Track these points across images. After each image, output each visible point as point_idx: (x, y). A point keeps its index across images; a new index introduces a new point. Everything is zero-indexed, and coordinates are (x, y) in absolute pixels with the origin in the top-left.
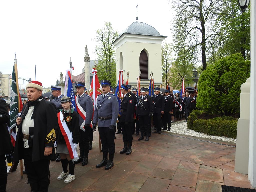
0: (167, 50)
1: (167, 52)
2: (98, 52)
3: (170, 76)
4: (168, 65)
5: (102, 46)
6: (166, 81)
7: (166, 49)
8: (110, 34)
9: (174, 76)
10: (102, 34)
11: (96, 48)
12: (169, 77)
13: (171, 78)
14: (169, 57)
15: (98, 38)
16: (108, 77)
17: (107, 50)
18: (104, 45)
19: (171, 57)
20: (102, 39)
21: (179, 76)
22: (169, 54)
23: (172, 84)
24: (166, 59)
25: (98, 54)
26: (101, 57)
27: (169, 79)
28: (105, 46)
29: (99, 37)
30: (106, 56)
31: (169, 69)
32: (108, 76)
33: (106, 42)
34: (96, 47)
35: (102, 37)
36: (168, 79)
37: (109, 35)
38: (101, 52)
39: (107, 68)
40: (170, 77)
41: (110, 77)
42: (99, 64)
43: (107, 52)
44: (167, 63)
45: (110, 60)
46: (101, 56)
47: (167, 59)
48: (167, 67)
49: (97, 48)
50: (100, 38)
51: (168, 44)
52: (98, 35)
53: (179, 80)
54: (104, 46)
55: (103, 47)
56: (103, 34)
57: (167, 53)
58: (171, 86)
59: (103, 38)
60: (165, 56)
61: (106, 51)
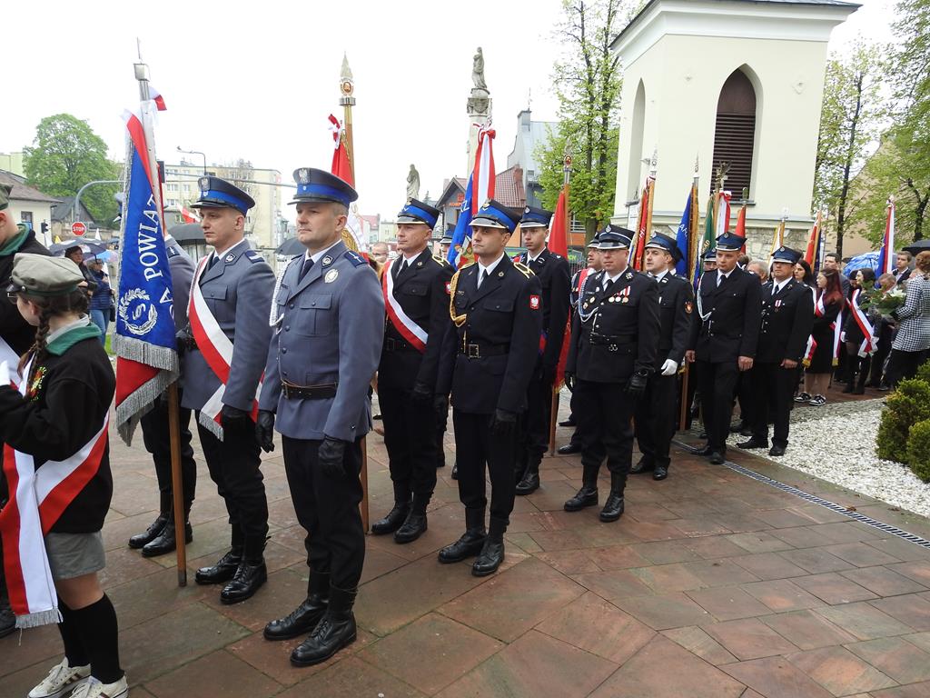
0: (861, 77)
1: (859, 86)
2: (562, 85)
3: (860, 191)
4: (861, 142)
5: (578, 60)
6: (842, 210)
7: (859, 71)
8: (614, 12)
9: (882, 191)
10: (581, 11)
11: (553, 72)
12: (856, 197)
13: (864, 202)
14: (866, 108)
15: (563, 28)
16: (590, 187)
17: (598, 77)
18: (587, 57)
19: (875, 106)
20: (578, 33)
21: (904, 193)
22: (870, 91)
23: (870, 227)
24: (852, 116)
25: (560, 96)
26: (573, 107)
27: (857, 204)
28: (592, 59)
29: (567, 26)
30: (593, 99)
31: (862, 162)
32: (590, 183)
33: (597, 45)
34: (555, 64)
35: (579, 22)
36: (849, 204)
37: (612, 14)
38: (571, 88)
39: (591, 149)
40: (859, 194)
41: (598, 187)
42: (560, 133)
43: (597, 88)
44: (853, 131)
45: (605, 119)
46: (569, 102)
47: (857, 117)
48: (851, 149)
49: (559, 68)
50: (571, 28)
51: (867, 48)
52: (564, 18)
53: (905, 211)
54: (585, 62)
55: (582, 66)
56: (587, 14)
57: (860, 91)
58: (860, 232)
59: (583, 28)
60: (849, 104)
61: (591, 81)
